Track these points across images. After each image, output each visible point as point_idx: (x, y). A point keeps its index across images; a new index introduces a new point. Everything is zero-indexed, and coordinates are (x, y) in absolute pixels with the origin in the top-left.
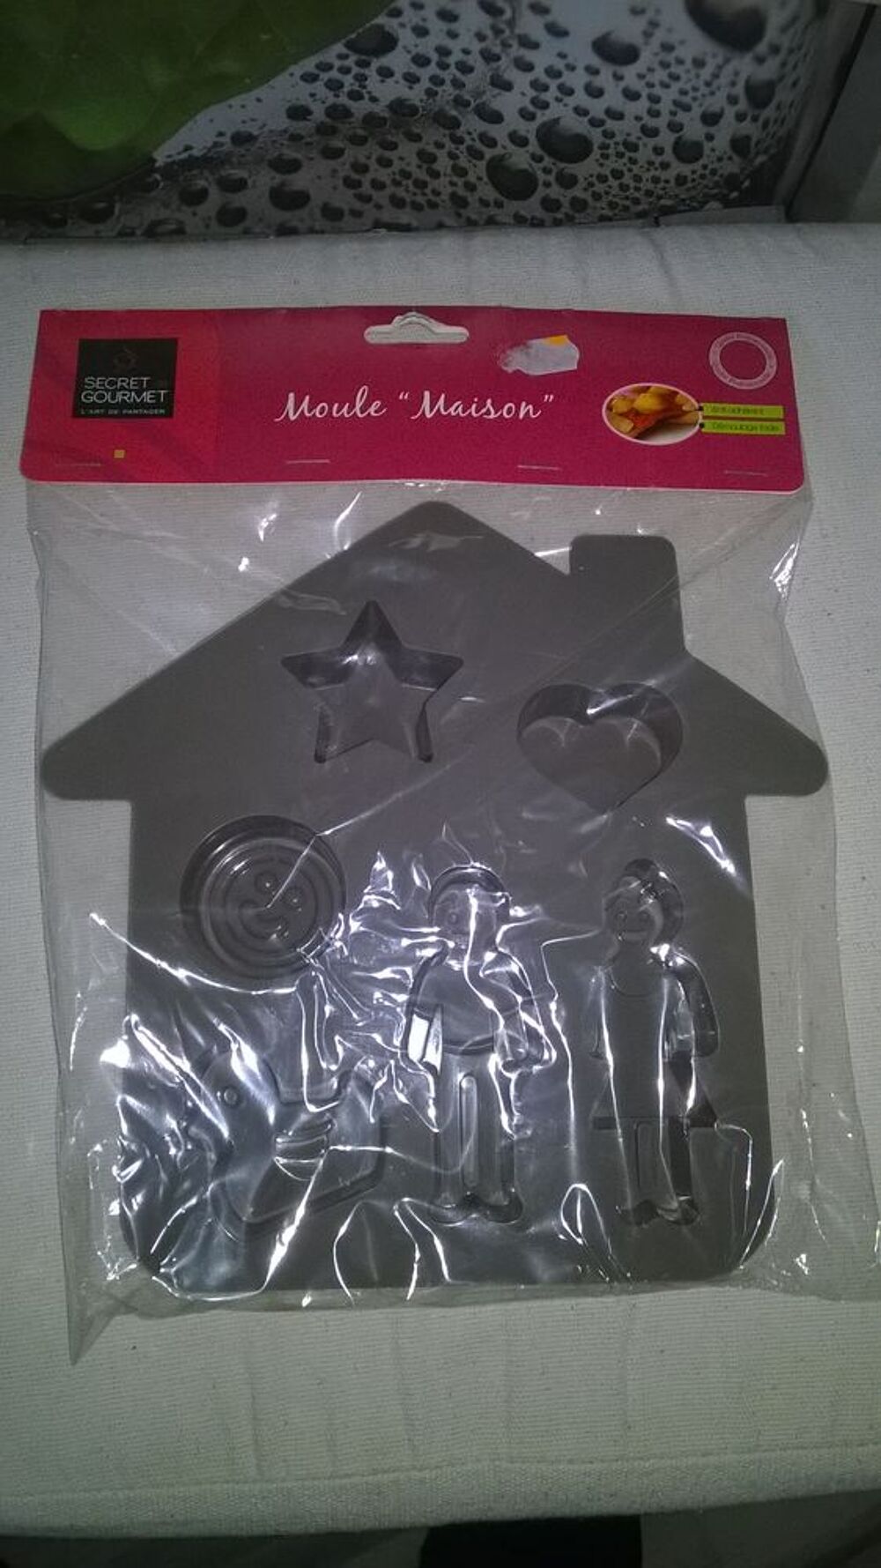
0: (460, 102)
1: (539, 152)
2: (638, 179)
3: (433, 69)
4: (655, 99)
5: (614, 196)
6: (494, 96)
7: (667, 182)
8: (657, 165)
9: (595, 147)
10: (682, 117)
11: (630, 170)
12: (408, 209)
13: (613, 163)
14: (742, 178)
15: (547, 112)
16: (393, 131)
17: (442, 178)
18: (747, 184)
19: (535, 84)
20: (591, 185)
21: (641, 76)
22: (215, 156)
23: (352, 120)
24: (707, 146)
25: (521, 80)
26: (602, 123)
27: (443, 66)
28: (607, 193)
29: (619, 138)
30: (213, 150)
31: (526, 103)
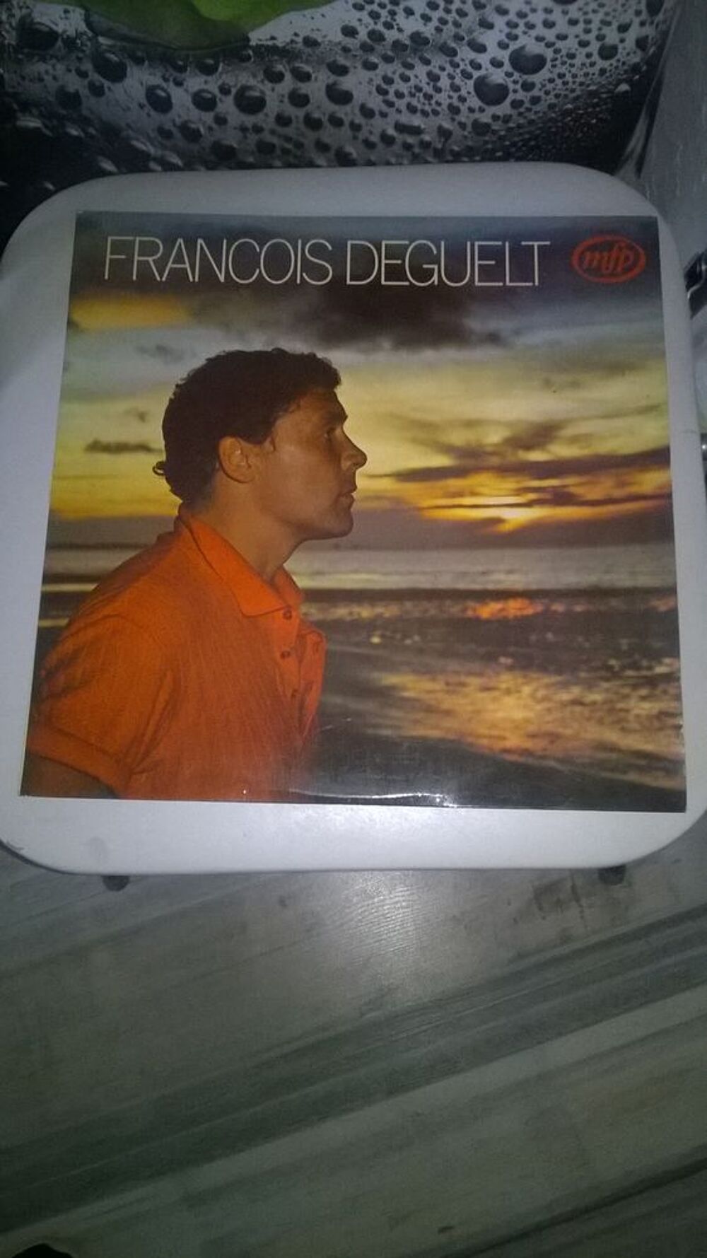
0: (458, 38)
1: (510, 70)
2: (574, 76)
3: (440, 13)
4: (588, 22)
5: (559, 90)
6: (482, 34)
7: (593, 74)
8: (588, 65)
9: (549, 60)
10: (606, 30)
11: (570, 72)
12: (419, 114)
13: (557, 71)
14: (641, 64)
15: (518, 42)
16: (412, 55)
17: (443, 92)
18: (644, 68)
19: (509, 24)
20: (544, 86)
21: (580, 9)
22: (290, 50)
23: (383, 43)
24: (620, 47)
25: (500, 22)
26: (553, 44)
27: (448, 11)
28: (554, 89)
29: (564, 52)
30: (290, 46)
31: (503, 37)
